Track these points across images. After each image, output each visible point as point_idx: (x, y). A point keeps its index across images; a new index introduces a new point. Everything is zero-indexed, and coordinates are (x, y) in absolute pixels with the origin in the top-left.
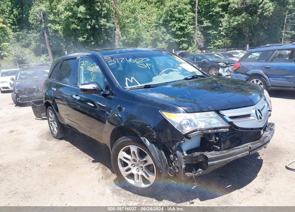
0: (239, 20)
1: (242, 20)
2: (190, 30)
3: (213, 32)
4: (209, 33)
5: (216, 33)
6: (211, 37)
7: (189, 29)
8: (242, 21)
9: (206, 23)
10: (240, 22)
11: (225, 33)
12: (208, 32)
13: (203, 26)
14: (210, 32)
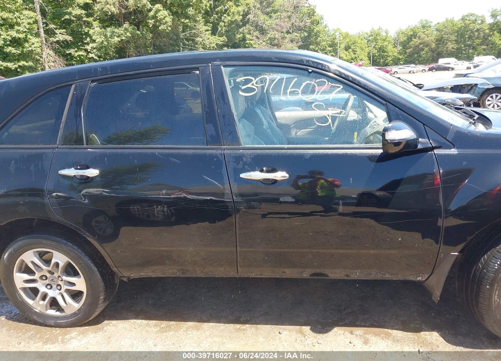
0: (122, 35)
1: (126, 34)
2: (35, 45)
3: (76, 51)
4: (70, 54)
5: (82, 55)
6: (74, 61)
7: (33, 44)
8: (126, 37)
9: (62, 35)
10: (124, 38)
11: (96, 55)
12: (68, 52)
13: (55, 40)
14: (72, 51)
